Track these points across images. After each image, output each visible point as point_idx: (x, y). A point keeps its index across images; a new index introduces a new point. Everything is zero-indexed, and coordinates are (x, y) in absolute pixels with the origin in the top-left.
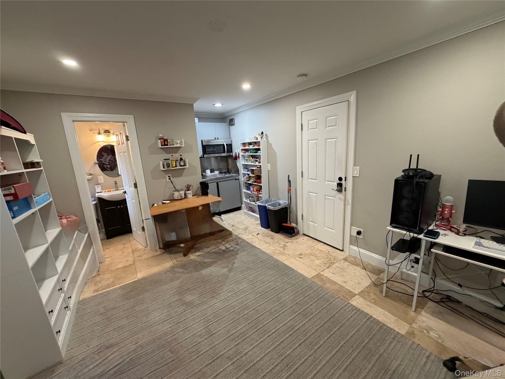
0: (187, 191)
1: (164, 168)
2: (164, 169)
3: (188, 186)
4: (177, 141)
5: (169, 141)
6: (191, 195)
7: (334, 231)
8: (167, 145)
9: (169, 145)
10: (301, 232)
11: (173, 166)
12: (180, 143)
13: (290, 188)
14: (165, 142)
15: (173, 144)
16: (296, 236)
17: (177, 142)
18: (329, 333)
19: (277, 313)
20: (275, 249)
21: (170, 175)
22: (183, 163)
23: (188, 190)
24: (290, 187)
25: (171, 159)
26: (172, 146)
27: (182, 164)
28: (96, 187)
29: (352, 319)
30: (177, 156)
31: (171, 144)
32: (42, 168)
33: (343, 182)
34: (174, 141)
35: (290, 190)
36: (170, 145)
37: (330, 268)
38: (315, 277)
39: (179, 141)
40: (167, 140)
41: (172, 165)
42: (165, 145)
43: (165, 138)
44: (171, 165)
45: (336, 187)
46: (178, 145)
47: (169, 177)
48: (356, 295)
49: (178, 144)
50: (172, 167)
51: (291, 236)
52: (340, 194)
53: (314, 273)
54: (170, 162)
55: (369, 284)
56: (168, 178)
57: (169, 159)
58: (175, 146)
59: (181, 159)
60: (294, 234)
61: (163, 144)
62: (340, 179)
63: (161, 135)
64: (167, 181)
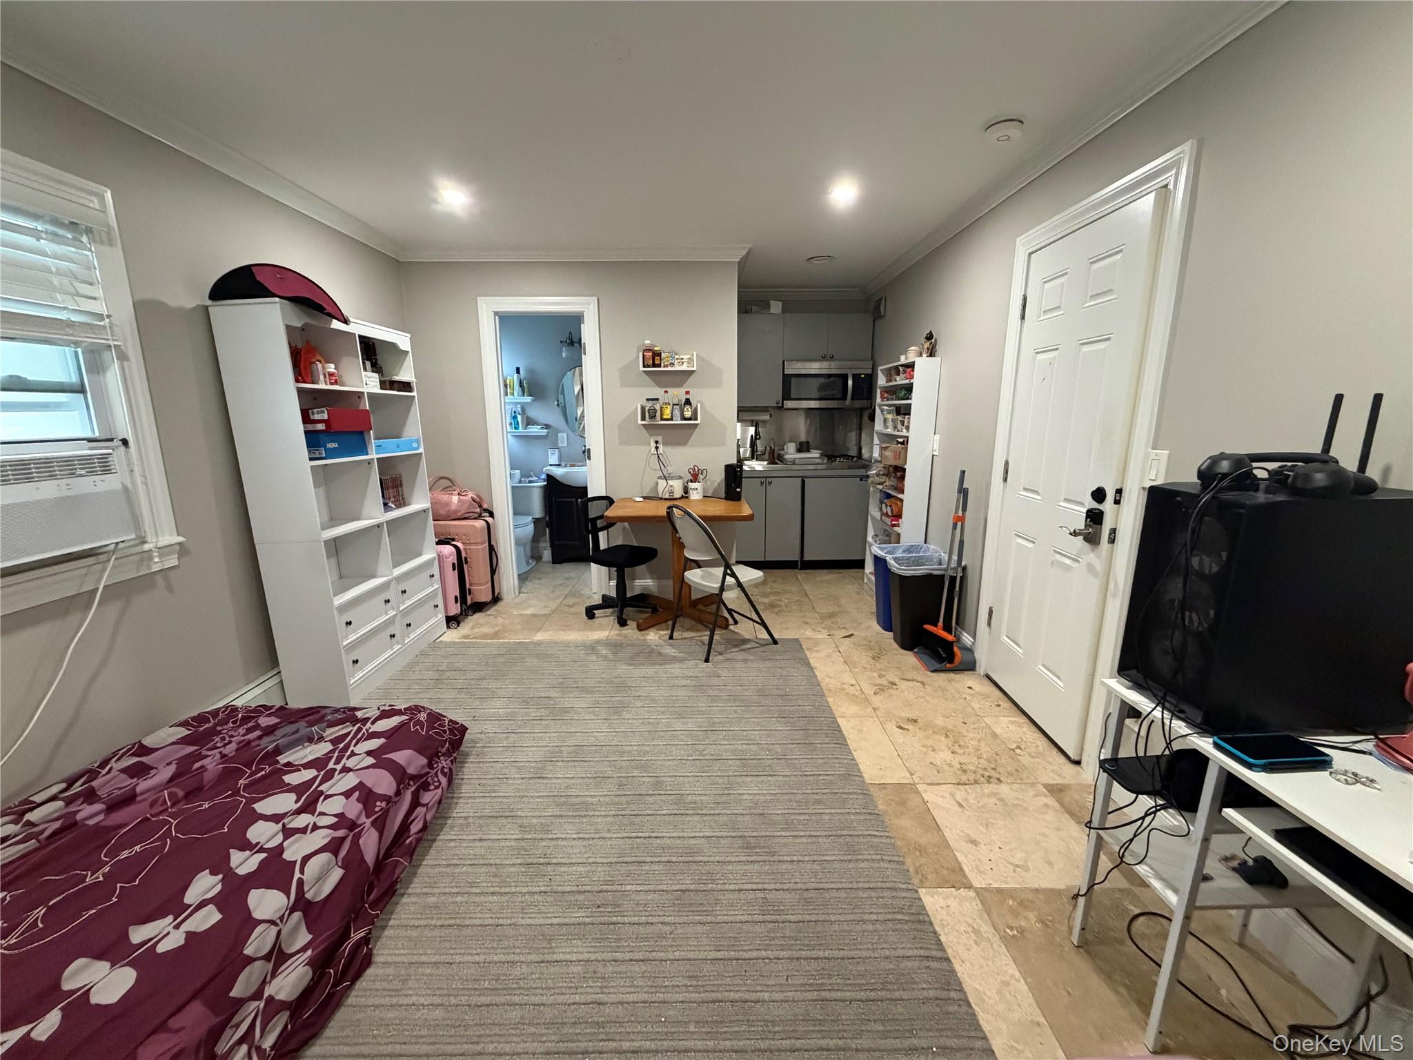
0: (692, 481)
1: (643, 418)
2: (643, 422)
3: (694, 471)
4: (681, 357)
5: (663, 355)
6: (698, 493)
7: (1062, 685)
8: (659, 366)
9: (662, 365)
10: (980, 668)
11: (665, 417)
12: (688, 363)
13: (963, 514)
14: (652, 359)
15: (673, 364)
16: (956, 674)
17: (682, 359)
18: (763, 915)
19: (694, 809)
20: (853, 682)
21: (660, 439)
22: (690, 413)
23: (695, 479)
24: (964, 509)
25: (661, 401)
26: (669, 368)
27: (688, 414)
28: (550, 454)
29: (870, 927)
30: (678, 394)
31: (668, 363)
32: (414, 394)
33: (1108, 506)
34: (676, 357)
35: (962, 519)
36: (665, 366)
37: (967, 787)
38: (887, 786)
39: (686, 357)
40: (660, 355)
41: (662, 415)
42: (654, 365)
43: (656, 349)
44: (658, 414)
45: (1080, 523)
46: (684, 367)
47: (657, 442)
48: (969, 886)
49: (685, 364)
50: (662, 419)
51: (937, 666)
52: (1093, 551)
53: (898, 776)
54: (657, 407)
55: (1061, 886)
56: (653, 444)
57: (657, 399)
58: (677, 368)
59: (688, 402)
60: (948, 665)
61: (651, 362)
62: (1099, 495)
63: (647, 342)
64: (650, 451)
